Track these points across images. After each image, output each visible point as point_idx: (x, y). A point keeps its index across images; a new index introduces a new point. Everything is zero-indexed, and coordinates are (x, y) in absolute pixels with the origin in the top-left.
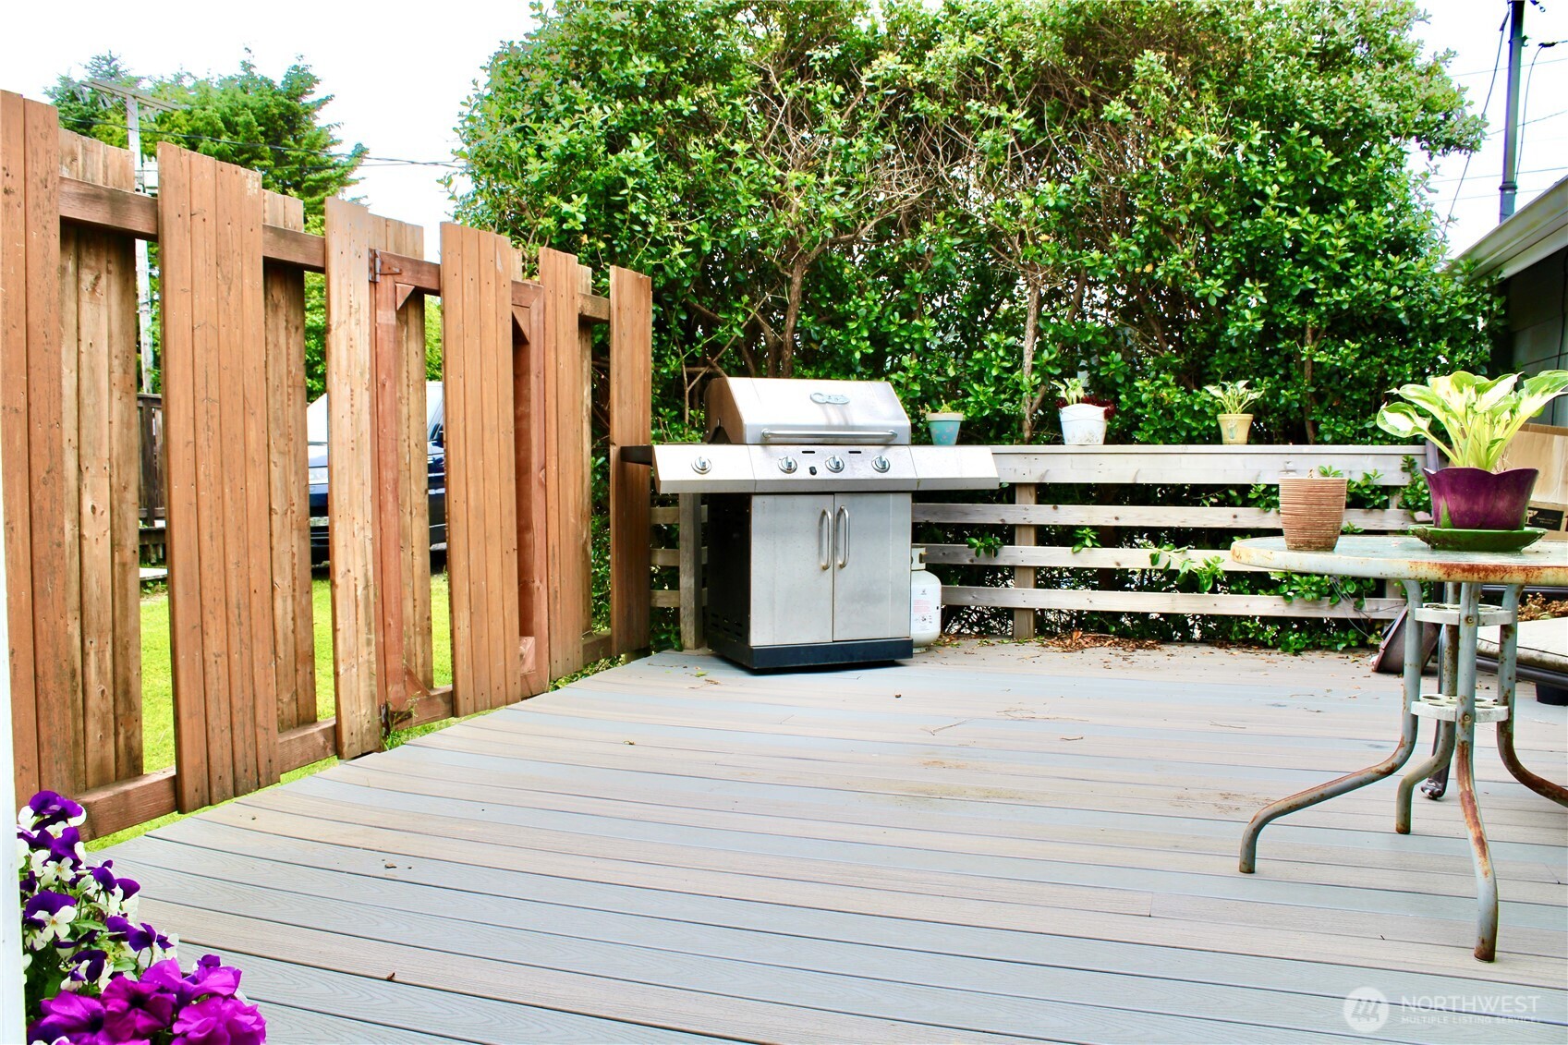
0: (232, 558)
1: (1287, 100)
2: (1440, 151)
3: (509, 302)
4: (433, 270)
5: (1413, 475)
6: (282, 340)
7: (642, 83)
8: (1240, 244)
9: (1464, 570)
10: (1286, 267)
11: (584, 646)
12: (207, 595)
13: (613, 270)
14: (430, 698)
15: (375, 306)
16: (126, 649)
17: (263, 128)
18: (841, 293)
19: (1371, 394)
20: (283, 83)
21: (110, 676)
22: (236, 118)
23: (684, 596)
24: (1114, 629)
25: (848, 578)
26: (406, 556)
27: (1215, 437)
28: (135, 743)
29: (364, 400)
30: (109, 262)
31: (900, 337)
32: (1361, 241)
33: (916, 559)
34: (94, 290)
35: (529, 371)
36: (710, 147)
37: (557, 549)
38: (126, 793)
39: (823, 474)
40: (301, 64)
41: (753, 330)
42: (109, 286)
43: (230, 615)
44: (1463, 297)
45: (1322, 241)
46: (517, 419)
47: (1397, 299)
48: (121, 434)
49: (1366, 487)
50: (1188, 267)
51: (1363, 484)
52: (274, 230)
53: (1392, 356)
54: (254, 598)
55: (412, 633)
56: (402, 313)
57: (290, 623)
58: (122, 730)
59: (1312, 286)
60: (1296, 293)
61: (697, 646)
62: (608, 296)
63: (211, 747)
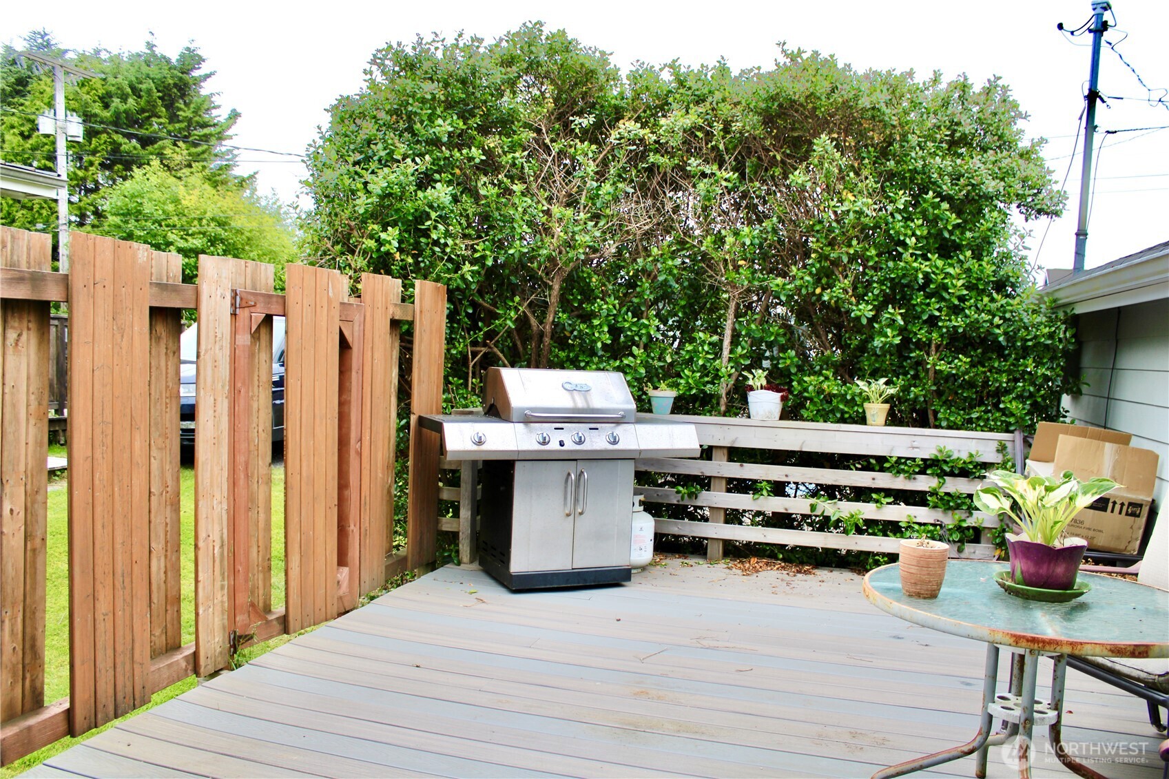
0: (119, 540)
1: (924, 174)
2: (1033, 217)
3: (337, 319)
4: (281, 301)
5: (1004, 456)
6: (163, 363)
7: (445, 139)
8: (886, 279)
9: (1028, 641)
10: (919, 298)
11: (386, 567)
12: (99, 570)
13: (417, 283)
14: (268, 622)
15: (234, 332)
16: (34, 613)
17: (160, 94)
18: (589, 296)
19: (977, 392)
20: (178, 60)
21: (20, 635)
22: (140, 86)
23: (462, 522)
24: (781, 556)
25: (584, 523)
26: (253, 514)
27: (862, 420)
28: (38, 684)
29: (224, 406)
30: (29, 321)
31: (632, 331)
32: (974, 281)
33: (637, 504)
34: (17, 344)
35: (350, 369)
36: (494, 185)
37: (368, 499)
38: (29, 728)
39: (570, 446)
40: (192, 47)
41: (522, 322)
42: (28, 340)
43: (116, 582)
44: (1045, 327)
45: (946, 281)
46: (341, 404)
47: (998, 327)
48: (35, 451)
49: (970, 463)
50: (847, 293)
51: (968, 460)
52: (159, 285)
53: (993, 367)
54: (135, 567)
55: (256, 571)
56: (255, 336)
57: (163, 576)
58: (28, 675)
59: (937, 314)
60: (925, 317)
61: (471, 562)
62: (413, 303)
63: (98, 684)
